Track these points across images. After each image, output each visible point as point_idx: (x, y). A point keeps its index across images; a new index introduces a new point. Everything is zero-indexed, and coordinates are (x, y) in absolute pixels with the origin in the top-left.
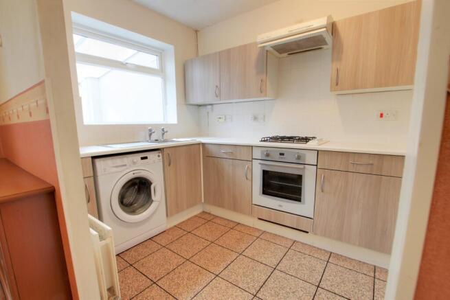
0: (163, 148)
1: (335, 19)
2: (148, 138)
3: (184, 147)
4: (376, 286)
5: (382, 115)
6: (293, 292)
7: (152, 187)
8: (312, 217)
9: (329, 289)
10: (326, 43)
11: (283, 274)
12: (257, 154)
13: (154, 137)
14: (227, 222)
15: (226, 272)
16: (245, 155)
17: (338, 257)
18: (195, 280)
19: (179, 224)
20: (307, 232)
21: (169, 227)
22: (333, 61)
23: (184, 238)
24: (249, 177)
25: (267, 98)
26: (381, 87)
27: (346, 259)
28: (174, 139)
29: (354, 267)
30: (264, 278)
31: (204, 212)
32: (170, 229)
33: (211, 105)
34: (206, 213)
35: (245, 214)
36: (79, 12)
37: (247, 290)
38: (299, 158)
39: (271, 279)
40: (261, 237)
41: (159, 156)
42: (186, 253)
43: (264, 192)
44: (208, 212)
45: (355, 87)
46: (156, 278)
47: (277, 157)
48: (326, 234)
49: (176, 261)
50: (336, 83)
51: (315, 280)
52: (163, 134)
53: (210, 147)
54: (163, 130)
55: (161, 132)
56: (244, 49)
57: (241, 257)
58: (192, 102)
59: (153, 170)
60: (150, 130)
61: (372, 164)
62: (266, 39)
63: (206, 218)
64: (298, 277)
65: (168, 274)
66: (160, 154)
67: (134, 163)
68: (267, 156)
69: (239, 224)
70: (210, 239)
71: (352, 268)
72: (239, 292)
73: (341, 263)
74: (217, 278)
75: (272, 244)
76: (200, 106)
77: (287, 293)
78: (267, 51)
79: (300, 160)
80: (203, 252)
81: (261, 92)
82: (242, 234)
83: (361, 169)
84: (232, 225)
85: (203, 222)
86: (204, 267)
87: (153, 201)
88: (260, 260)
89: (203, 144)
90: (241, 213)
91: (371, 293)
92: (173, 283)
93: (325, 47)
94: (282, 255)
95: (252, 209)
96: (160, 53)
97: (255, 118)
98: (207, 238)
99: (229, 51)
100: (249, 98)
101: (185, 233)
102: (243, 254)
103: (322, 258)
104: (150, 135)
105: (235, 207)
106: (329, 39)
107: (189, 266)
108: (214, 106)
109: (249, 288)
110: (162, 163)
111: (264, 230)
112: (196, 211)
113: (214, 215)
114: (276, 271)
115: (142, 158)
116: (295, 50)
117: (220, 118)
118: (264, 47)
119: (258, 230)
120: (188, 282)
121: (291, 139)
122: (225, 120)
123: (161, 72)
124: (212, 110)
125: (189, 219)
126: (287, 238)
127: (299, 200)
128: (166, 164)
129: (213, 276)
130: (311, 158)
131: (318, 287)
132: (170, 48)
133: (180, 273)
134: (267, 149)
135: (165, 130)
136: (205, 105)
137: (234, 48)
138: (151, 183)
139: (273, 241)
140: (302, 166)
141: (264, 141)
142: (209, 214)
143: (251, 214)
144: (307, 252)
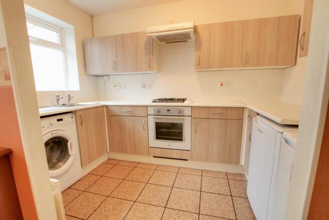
0: (76, 111)
1: (196, 24)
2: (56, 103)
3: (92, 110)
4: (230, 183)
5: (222, 85)
6: (188, 199)
7: (69, 144)
8: (190, 149)
9: (207, 191)
10: (190, 38)
11: (179, 189)
12: (151, 111)
13: (61, 102)
14: (130, 163)
15: (140, 198)
16: (142, 112)
17: (207, 171)
18: (119, 209)
19: (91, 172)
20: (187, 160)
21: (83, 175)
22: (196, 50)
23: (100, 181)
24: (146, 128)
25: (154, 72)
26: (222, 68)
27: (211, 172)
28: (80, 104)
29: (216, 175)
30: (168, 195)
31: (109, 159)
32: (85, 176)
33: (108, 75)
34: (112, 159)
35: (144, 155)
36: (30, 5)
37: (159, 205)
38: (180, 112)
39: (172, 195)
40: (157, 169)
41: (72, 118)
42: (105, 192)
43: (157, 138)
44: (113, 158)
45: (209, 68)
46: (85, 216)
47: (165, 113)
48: (199, 159)
49: (99, 199)
50: (198, 64)
51: (198, 188)
52: (69, 99)
53: (113, 108)
54: (69, 96)
55: (67, 98)
56: (135, 36)
57: (148, 185)
58: (92, 73)
59: (68, 130)
60: (58, 96)
61: (222, 113)
62: (153, 31)
63: (112, 163)
64: (188, 188)
65: (95, 210)
66: (73, 116)
67: (51, 125)
68: (158, 113)
69: (139, 163)
70: (121, 177)
71: (215, 176)
72: (154, 208)
73: (209, 175)
74: (136, 203)
75: (166, 172)
76: (97, 76)
77: (184, 200)
78: (153, 39)
79: (181, 114)
80: (118, 188)
81: (150, 67)
82: (144, 170)
83: (217, 117)
84: (134, 165)
85: (112, 167)
86: (123, 198)
87: (70, 155)
88: (161, 184)
89: (107, 106)
90: (140, 154)
91: (228, 187)
92: (103, 216)
93: (189, 40)
94: (174, 178)
95: (149, 150)
96: (61, 31)
97: (144, 86)
98: (118, 177)
99: (123, 36)
100: (141, 71)
101: (99, 177)
102: (150, 182)
103: (198, 174)
104: (58, 100)
105: (136, 151)
106: (193, 36)
107: (110, 200)
108: (110, 76)
109: (160, 203)
110: (75, 123)
111: (158, 164)
112: (103, 159)
113: (118, 160)
114: (174, 189)
115: (58, 120)
116: (170, 40)
117: (116, 86)
118: (151, 36)
119: (154, 165)
120: (114, 212)
121: (172, 100)
122: (120, 87)
123: (62, 46)
124: (109, 80)
125: (99, 166)
126: (174, 167)
127: (181, 140)
128: (79, 124)
129: (132, 203)
130: (188, 112)
131: (201, 191)
132: (70, 28)
133: (105, 207)
134: (158, 107)
135: (71, 96)
136: (102, 76)
137: (127, 34)
138: (68, 141)
139: (166, 170)
140: (182, 118)
141: (154, 102)
142: (114, 159)
143: (148, 154)
144: (189, 173)
